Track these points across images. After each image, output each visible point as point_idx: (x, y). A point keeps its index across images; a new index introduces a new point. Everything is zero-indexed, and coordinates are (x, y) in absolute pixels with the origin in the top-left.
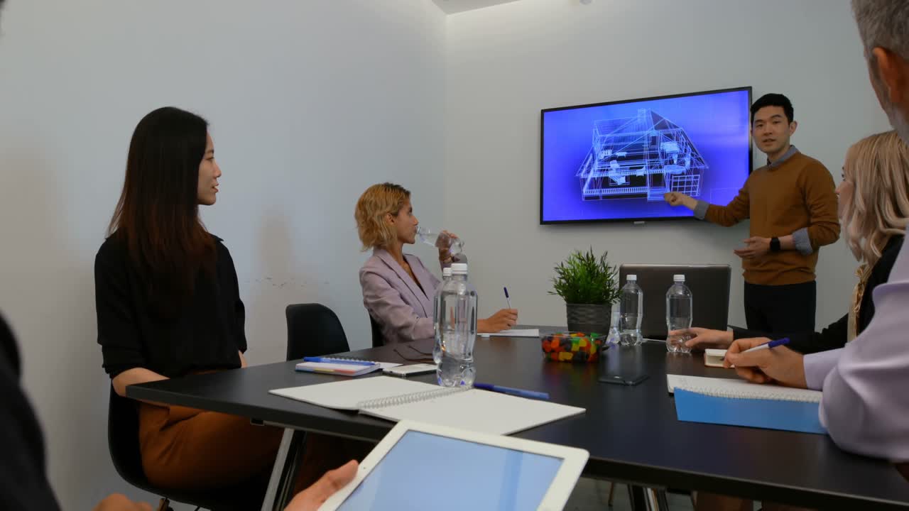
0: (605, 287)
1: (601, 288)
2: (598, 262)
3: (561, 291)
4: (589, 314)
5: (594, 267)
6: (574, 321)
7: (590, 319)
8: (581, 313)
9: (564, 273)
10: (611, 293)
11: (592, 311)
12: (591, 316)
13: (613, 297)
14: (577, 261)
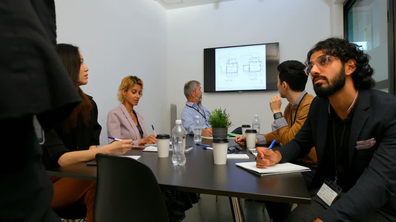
0: (225, 122)
1: (224, 122)
2: (223, 113)
3: (210, 123)
4: (220, 131)
5: (221, 114)
6: (215, 134)
7: (220, 133)
8: (217, 131)
9: (211, 117)
10: (227, 124)
11: (221, 130)
12: (221, 132)
13: (228, 125)
14: (216, 112)
